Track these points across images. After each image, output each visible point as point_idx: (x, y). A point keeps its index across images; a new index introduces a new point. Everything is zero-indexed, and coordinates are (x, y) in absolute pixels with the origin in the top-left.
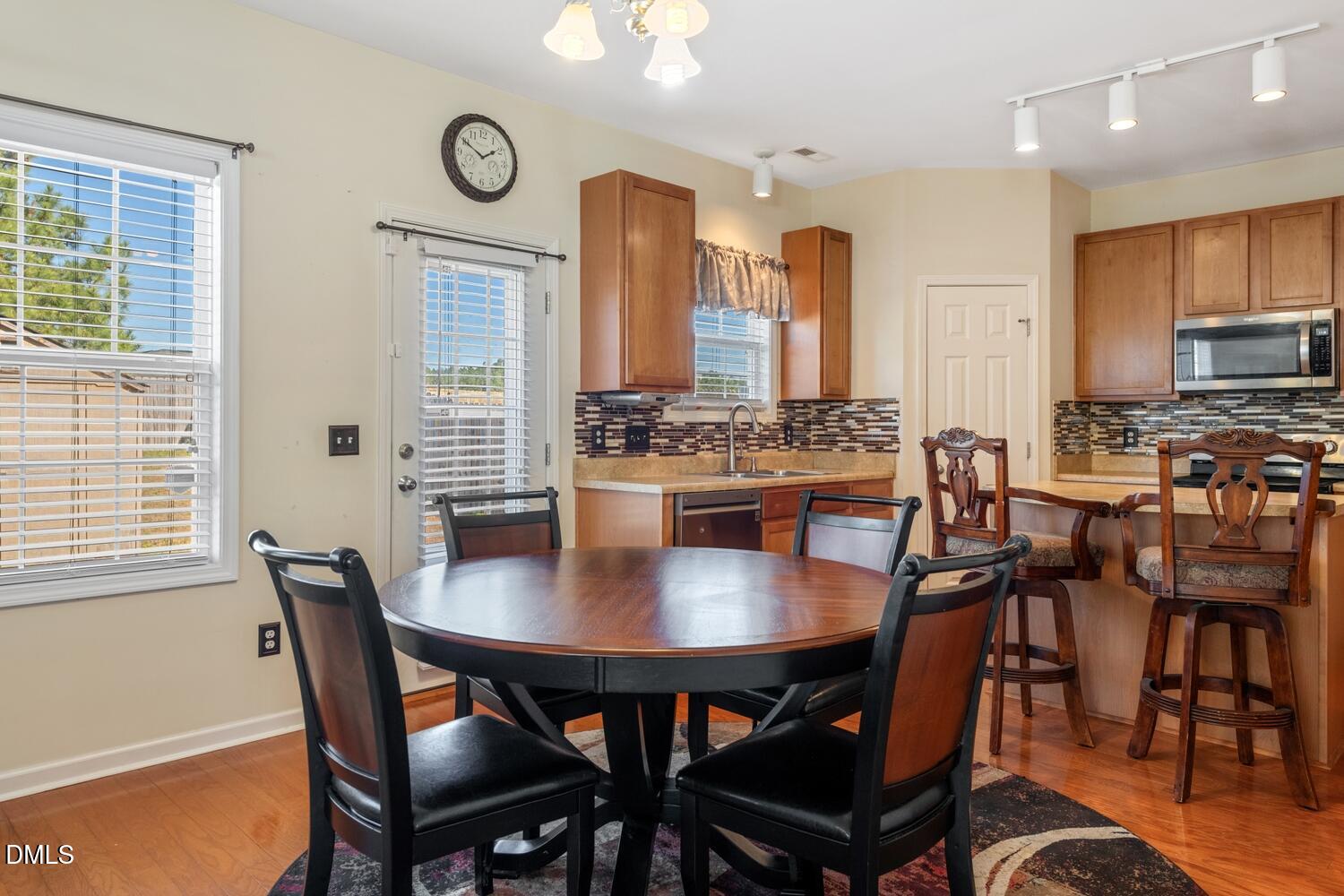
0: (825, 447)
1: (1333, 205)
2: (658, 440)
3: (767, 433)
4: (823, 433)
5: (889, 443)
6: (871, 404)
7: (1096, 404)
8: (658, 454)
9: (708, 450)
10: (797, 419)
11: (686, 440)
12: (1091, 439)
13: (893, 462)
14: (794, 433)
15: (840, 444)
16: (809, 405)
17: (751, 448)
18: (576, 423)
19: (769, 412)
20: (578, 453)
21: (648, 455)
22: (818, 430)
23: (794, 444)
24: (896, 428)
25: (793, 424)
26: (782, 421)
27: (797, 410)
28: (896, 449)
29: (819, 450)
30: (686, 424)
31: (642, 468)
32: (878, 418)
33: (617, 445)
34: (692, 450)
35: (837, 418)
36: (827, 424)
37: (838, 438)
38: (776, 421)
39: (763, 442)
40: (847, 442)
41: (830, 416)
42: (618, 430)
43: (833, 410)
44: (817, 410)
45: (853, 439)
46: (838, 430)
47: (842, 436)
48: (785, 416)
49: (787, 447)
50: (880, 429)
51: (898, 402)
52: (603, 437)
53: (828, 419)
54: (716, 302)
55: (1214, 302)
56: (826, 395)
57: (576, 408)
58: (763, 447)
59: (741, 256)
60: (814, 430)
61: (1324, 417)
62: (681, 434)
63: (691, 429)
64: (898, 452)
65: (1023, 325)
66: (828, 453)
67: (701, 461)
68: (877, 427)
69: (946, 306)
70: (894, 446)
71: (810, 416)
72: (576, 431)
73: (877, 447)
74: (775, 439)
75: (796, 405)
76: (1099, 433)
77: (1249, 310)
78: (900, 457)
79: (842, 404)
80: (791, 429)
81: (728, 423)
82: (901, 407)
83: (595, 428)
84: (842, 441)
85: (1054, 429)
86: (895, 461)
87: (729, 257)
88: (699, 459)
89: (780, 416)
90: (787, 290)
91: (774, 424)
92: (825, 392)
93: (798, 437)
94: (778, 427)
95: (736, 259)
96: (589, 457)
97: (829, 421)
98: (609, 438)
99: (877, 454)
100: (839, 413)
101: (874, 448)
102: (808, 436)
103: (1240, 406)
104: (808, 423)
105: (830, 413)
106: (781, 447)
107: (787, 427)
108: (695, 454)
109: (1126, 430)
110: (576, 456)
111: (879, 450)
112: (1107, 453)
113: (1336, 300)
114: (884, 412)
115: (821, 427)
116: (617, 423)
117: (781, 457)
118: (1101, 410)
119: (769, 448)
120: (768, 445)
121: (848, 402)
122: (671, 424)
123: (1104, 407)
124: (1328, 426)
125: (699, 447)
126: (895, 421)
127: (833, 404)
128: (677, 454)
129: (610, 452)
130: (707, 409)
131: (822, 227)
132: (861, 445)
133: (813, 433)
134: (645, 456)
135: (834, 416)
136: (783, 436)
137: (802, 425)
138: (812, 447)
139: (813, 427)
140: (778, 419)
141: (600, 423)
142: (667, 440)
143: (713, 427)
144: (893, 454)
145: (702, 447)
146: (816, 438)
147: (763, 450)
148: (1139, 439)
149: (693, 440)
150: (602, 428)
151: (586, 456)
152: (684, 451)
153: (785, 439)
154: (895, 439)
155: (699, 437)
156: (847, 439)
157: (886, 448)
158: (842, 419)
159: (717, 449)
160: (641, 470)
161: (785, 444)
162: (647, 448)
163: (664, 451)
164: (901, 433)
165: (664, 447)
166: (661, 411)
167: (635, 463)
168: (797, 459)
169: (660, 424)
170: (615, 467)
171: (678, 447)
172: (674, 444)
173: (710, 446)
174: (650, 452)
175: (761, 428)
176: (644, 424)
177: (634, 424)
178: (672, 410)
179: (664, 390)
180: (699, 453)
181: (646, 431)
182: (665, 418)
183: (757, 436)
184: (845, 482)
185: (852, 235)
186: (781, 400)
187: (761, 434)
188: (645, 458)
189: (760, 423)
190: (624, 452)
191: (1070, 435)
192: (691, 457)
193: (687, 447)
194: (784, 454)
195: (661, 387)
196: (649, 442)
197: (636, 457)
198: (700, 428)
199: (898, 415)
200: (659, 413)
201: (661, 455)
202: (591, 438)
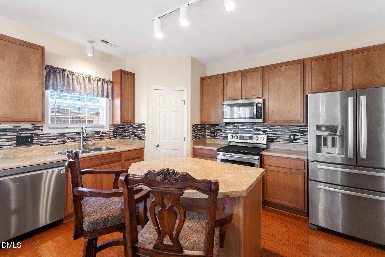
0: (129, 137)
1: (263, 68)
2: (39, 140)
3: (105, 134)
4: (128, 133)
5: (143, 137)
6: (140, 125)
7: (208, 124)
8: (40, 145)
9: (71, 142)
10: (119, 129)
11: (57, 139)
12: (207, 134)
13: (144, 144)
14: (118, 134)
15: (132, 137)
16: (125, 125)
17: (96, 140)
19: (105, 128)
21: (32, 146)
22: (128, 132)
23: (118, 137)
24: (145, 133)
25: (117, 131)
26: (112, 130)
27: (119, 127)
28: (145, 139)
29: (128, 138)
30: (58, 134)
33: (10, 144)
34: (62, 143)
35: (131, 129)
36: (129, 131)
37: (132, 135)
38: (108, 130)
39: (103, 137)
40: (134, 136)
41: (130, 128)
42: (11, 138)
43: (131, 127)
44: (127, 126)
45: (135, 136)
46: (132, 133)
47: (133, 134)
48: (113, 129)
49: (115, 138)
50: (141, 133)
51: (145, 125)
53: (130, 129)
54: (70, 91)
55: (233, 96)
58: (101, 139)
59: (87, 76)
60: (127, 132)
61: (261, 130)
62: (55, 137)
63: (62, 135)
64: (145, 140)
65: (183, 102)
66: (129, 139)
67: (67, 146)
70: (144, 138)
71: (125, 128)
73: (140, 138)
74: (108, 136)
75: (118, 125)
76: (208, 132)
77: (242, 99)
78: (146, 141)
79: (133, 125)
80: (117, 133)
81: (80, 132)
84: (133, 136)
85: (192, 133)
86: (144, 143)
87: (80, 76)
88: (66, 146)
89: (111, 129)
90: (111, 89)
91: (108, 131)
92: (122, 122)
93: (119, 135)
94: (110, 132)
95: (83, 77)
97: (130, 130)
98: (3, 141)
99: (140, 141)
100: (132, 127)
102: (124, 134)
103: (241, 126)
104: (125, 130)
105: (130, 127)
106: (111, 138)
107: (114, 132)
108: (64, 144)
109: (214, 132)
111: (141, 139)
112: (210, 138)
113: (263, 96)
114: (142, 128)
115: (128, 131)
116: (10, 135)
117: (111, 142)
118: (209, 126)
120: (105, 138)
121: (134, 124)
122: (49, 134)
123: (209, 125)
124: (262, 132)
125: (67, 141)
126: (145, 131)
127: (131, 125)
128: (52, 145)
129: (3, 147)
130: (71, 128)
131: (121, 70)
132: (137, 137)
133: (126, 133)
134: (31, 147)
135: (131, 128)
136: (113, 135)
137: (122, 131)
138: (126, 137)
139: (126, 131)
140: (109, 130)
142: (46, 140)
143: (75, 134)
144: (143, 141)
145: (68, 141)
146: (127, 135)
147: (102, 140)
148: (218, 134)
149: (63, 139)
152: (56, 143)
153: (114, 136)
154: (144, 136)
155: (65, 138)
156: (134, 135)
157: (143, 139)
158: (133, 130)
159: (77, 141)
160: (26, 153)
161: (113, 137)
162: (32, 143)
163: (44, 144)
164: (146, 134)
165: (44, 143)
166: (42, 130)
167: (21, 150)
168: (119, 142)
169: (41, 134)
170: (6, 153)
171: (53, 142)
172: (50, 141)
173: (73, 141)
174: (34, 145)
175: (101, 133)
176: (30, 135)
177: (22, 135)
178: (49, 129)
179: (20, 123)
180: (65, 143)
181: (31, 138)
182: (44, 132)
183: (99, 136)
184: (120, 152)
185: (135, 74)
186: (111, 123)
187: (101, 135)
188: (30, 148)
189: (100, 132)
190: (14, 147)
191: (199, 134)
192: (60, 145)
193: (59, 142)
194: (113, 140)
195: (18, 122)
196: (33, 141)
197: (23, 148)
198: (67, 134)
199: (145, 129)
200: (41, 130)
201: (41, 146)
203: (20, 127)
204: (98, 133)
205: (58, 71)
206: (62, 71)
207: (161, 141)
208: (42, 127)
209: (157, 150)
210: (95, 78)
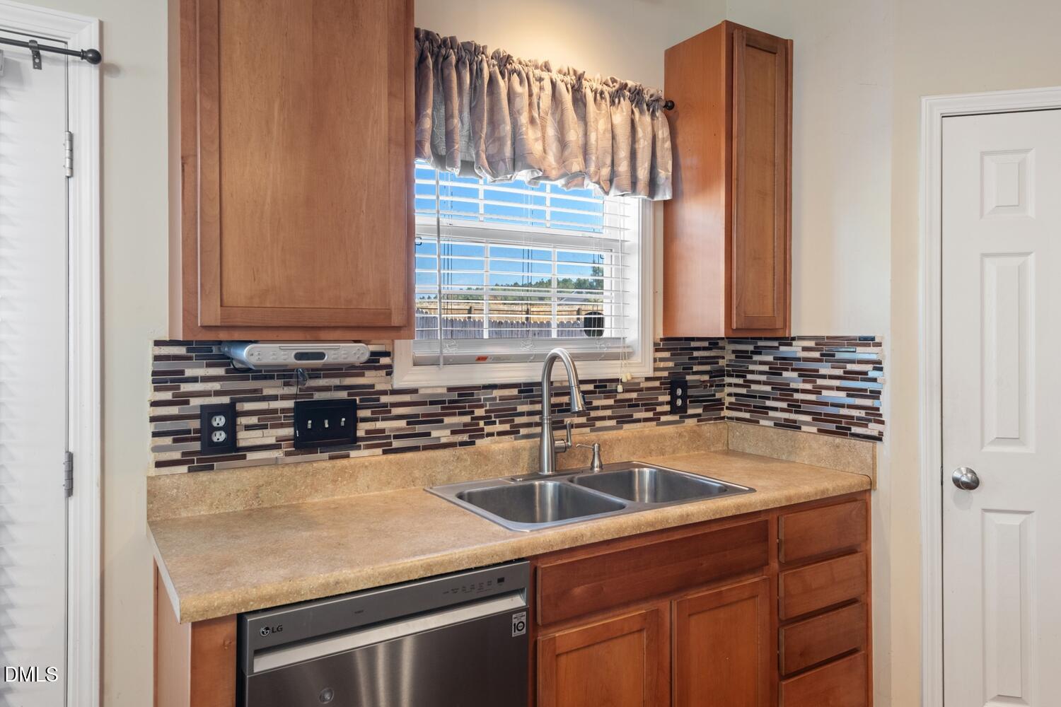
0: (747, 415)
2: (380, 425)
3: (634, 395)
4: (744, 391)
5: (863, 422)
6: (827, 347)
8: (379, 451)
9: (500, 434)
10: (696, 368)
11: (447, 420)
13: (869, 460)
14: (690, 392)
15: (771, 414)
16: (721, 343)
17: (599, 424)
18: (155, 404)
19: (637, 359)
20: (159, 464)
21: (353, 454)
22: (736, 385)
23: (690, 412)
24: (876, 395)
25: (688, 378)
26: (665, 374)
27: (696, 354)
28: (875, 433)
29: (738, 419)
30: (450, 389)
31: (335, 481)
32: (840, 372)
33: (272, 441)
34: (465, 437)
35: (766, 368)
36: (749, 377)
37: (769, 403)
38: (651, 374)
39: (626, 411)
40: (783, 410)
41: (755, 363)
42: (275, 411)
43: (760, 353)
44: (734, 352)
45: (795, 407)
46: (768, 388)
47: (775, 399)
48: (671, 364)
49: (676, 418)
50: (843, 394)
51: (879, 345)
52: (231, 429)
53: (751, 367)
54: (504, 160)
56: (737, 329)
57: (154, 373)
58: (623, 420)
59: (568, 79)
60: (730, 385)
62: (437, 409)
63: (462, 398)
64: (880, 439)
66: (750, 427)
67: (485, 456)
68: (839, 389)
69: (983, 154)
70: (873, 429)
71: (722, 363)
72: (153, 419)
73: (840, 427)
74: (650, 406)
75: (693, 344)
78: (882, 449)
79: (776, 344)
80: (684, 385)
81: (540, 384)
82: (885, 354)
83: (208, 413)
84: (775, 409)
86: (874, 457)
87: (540, 80)
88: (480, 454)
89: (662, 365)
90: (668, 144)
91: (648, 379)
92: (734, 326)
93: (696, 401)
94: (657, 384)
95: (554, 84)
96: (190, 470)
97: (752, 372)
98: (248, 428)
99: (838, 440)
100: (770, 358)
101: (832, 427)
102: (718, 396)
104: (721, 373)
105: (756, 358)
106: (663, 418)
107: (674, 383)
108: (473, 443)
110: (154, 472)
111: (843, 431)
114: (852, 362)
115: (740, 381)
116: (275, 398)
117: (663, 436)
119: (638, 421)
120: (637, 415)
121: (788, 341)
122: (415, 391)
125: (482, 429)
126: (874, 380)
127: (760, 343)
128: (426, 448)
129: (251, 456)
130: (499, 359)
131: (728, 23)
132: (808, 418)
133: (728, 390)
134: (348, 456)
135: (762, 363)
136: (668, 398)
137: (706, 378)
138: (726, 413)
139: (728, 380)
140: (656, 369)
141: (225, 400)
142: (403, 423)
143: (515, 392)
144: (868, 444)
145: (488, 429)
146: (733, 399)
147: (626, 426)
149: (467, 419)
150: (230, 412)
151: (184, 469)
152: (443, 440)
153: (672, 403)
154: (874, 415)
155: (479, 412)
156: (784, 405)
157: (855, 430)
158: (775, 371)
159: (523, 431)
160: (330, 486)
161: (671, 412)
162: (350, 441)
163: (396, 444)
164: (885, 405)
165: (396, 437)
166: (389, 370)
167: (314, 475)
168: (696, 436)
169: (384, 393)
170: (259, 487)
171: (429, 434)
172: (419, 429)
173: (507, 427)
174: (359, 448)
175: (620, 388)
176: (343, 395)
177: (318, 396)
178: (415, 365)
179: (323, 335)
180: (478, 442)
181: (348, 408)
182: (400, 381)
183: (611, 402)
184: (759, 512)
185: (792, 41)
186: (662, 337)
187: (619, 397)
188: (344, 462)
189: (617, 381)
190: (288, 454)
192: (460, 451)
193: (453, 432)
194: (669, 430)
195: (312, 330)
196: (355, 430)
197: (321, 462)
198: (482, 396)
199: (881, 369)
200: (383, 372)
201: (385, 452)
202: (196, 431)
203: (320, 356)
204: (610, 386)
205: (453, 59)
206: (471, 52)
207: (989, 449)
208: (387, 354)
209: (964, 510)
210: (600, 88)
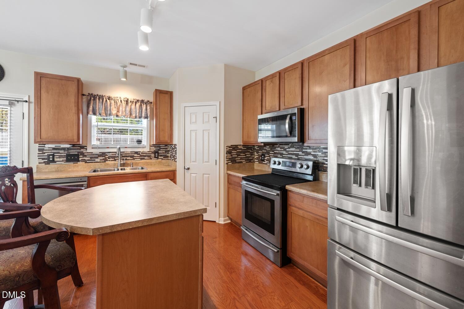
0: (170, 159)
1: (302, 63)
2: (84, 158)
3: (145, 155)
7: (256, 146)
8: (84, 162)
9: (111, 160)
10: (161, 150)
11: (99, 158)
12: (255, 157)
14: (159, 154)
16: (168, 145)
17: (136, 159)
18: (38, 154)
19: (145, 148)
20: (39, 163)
21: (78, 163)
23: (159, 158)
24: (177, 154)
25: (159, 152)
26: (153, 151)
27: (161, 147)
28: (176, 161)
30: (100, 153)
31: (74, 167)
33: (62, 160)
34: (103, 161)
35: (171, 150)
38: (149, 151)
39: (143, 157)
42: (62, 155)
46: (171, 154)
48: (155, 149)
51: (177, 146)
52: (53, 158)
55: (271, 108)
57: (38, 149)
58: (142, 159)
59: (125, 99)
62: (97, 156)
63: (103, 154)
65: (215, 119)
66: (170, 161)
67: (108, 164)
71: (168, 149)
72: (38, 156)
74: (149, 156)
76: (257, 156)
77: (280, 110)
78: (177, 163)
80: (158, 153)
83: (49, 156)
84: (172, 157)
85: (226, 155)
86: (176, 165)
87: (118, 100)
89: (152, 149)
90: (149, 110)
91: (148, 152)
93: (161, 156)
94: (151, 153)
95: (121, 101)
96: (45, 164)
98: (57, 158)
100: (172, 148)
102: (167, 155)
103: (289, 148)
104: (168, 151)
106: (152, 159)
107: (155, 152)
109: (262, 155)
110: (38, 164)
112: (258, 163)
113: (303, 104)
116: (62, 153)
117: (152, 162)
118: (257, 148)
119: (146, 159)
122: (92, 153)
126: (176, 152)
127: (171, 145)
128: (94, 162)
129: (57, 162)
130: (112, 148)
131: (156, 90)
137: (164, 152)
140: (150, 150)
141: (52, 153)
142: (89, 158)
145: (108, 160)
147: (143, 160)
148: (265, 158)
149: (104, 158)
150: (53, 156)
151: (44, 164)
152: (98, 161)
153: (155, 156)
154: (176, 158)
155: (106, 157)
160: (73, 168)
161: (154, 158)
162: (78, 161)
163: (88, 161)
165: (88, 160)
166: (86, 149)
167: (69, 166)
168: (160, 162)
169: (85, 153)
170: (58, 167)
171: (95, 160)
172: (93, 159)
173: (113, 159)
174: (80, 162)
175: (141, 153)
176: (77, 153)
177: (71, 153)
178: (92, 148)
179: (61, 143)
180: (106, 162)
181: (78, 155)
182: (88, 151)
183: (139, 156)
184: (146, 173)
185: (173, 92)
186: (153, 144)
187: (141, 155)
188: (76, 164)
189: (140, 152)
190: (65, 162)
191: (239, 157)
192: (102, 163)
193: (100, 160)
194: (154, 161)
195: (59, 142)
196: (79, 159)
197: (71, 163)
198: (108, 154)
199: (177, 150)
200: (85, 150)
201: (85, 163)
202: (46, 158)
203: (60, 146)
204: (139, 153)
205: (98, 98)
206: (101, 97)
207: (192, 163)
208: (86, 147)
209: (188, 173)
210: (133, 100)
